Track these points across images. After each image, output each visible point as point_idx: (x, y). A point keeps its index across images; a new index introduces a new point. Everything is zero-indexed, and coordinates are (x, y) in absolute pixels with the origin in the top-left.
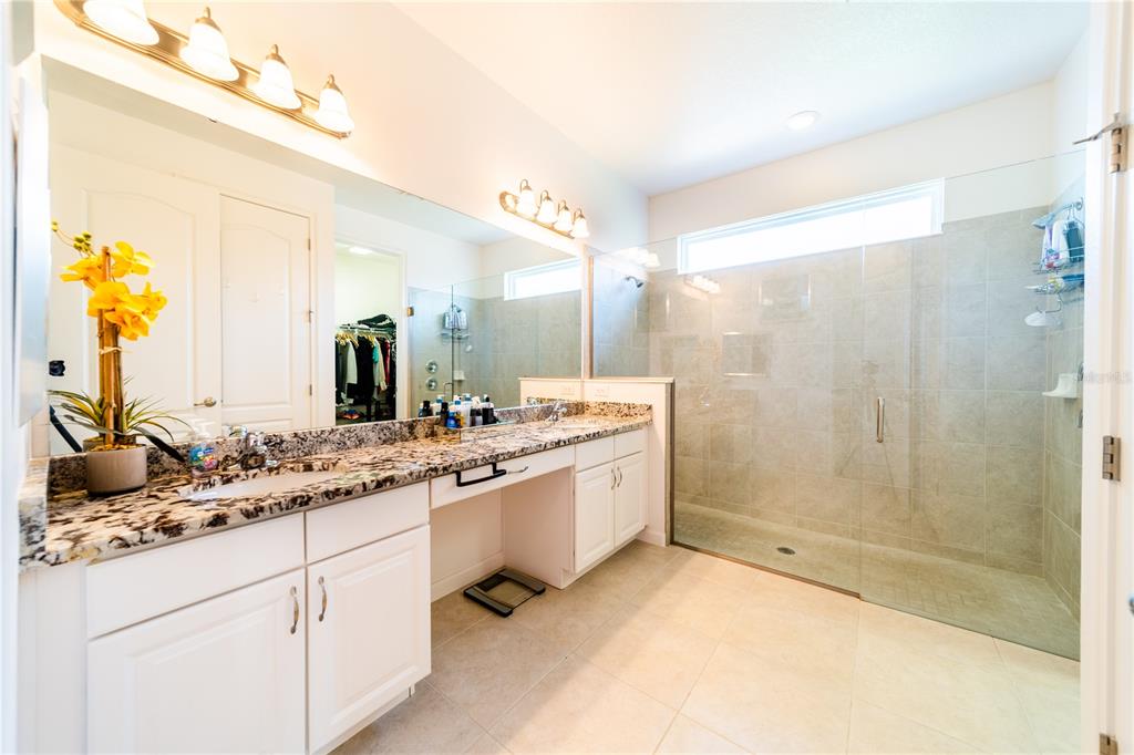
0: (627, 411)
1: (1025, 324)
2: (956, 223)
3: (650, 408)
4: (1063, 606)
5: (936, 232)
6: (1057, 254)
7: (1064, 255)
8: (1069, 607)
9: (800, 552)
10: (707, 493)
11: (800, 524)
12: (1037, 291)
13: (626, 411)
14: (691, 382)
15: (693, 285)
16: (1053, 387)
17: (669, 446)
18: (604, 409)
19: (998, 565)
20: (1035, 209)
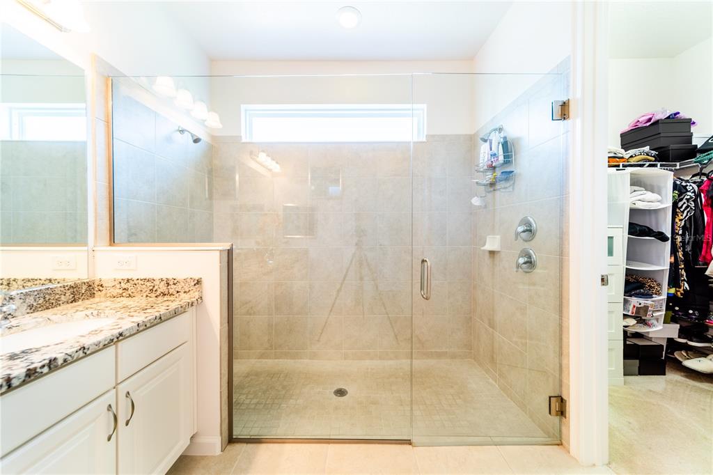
0: (166, 289)
1: (471, 203)
2: (433, 136)
3: (198, 282)
4: (491, 380)
5: (421, 140)
6: (498, 157)
7: (501, 158)
8: (496, 382)
9: (351, 390)
10: (271, 346)
11: (346, 357)
12: (477, 183)
13: (163, 288)
14: (258, 243)
15: (258, 159)
16: (484, 244)
17: (226, 325)
18: (127, 288)
19: (453, 356)
20: (466, 135)
